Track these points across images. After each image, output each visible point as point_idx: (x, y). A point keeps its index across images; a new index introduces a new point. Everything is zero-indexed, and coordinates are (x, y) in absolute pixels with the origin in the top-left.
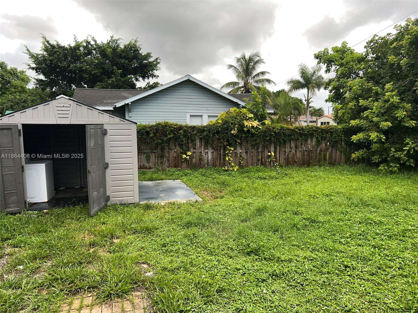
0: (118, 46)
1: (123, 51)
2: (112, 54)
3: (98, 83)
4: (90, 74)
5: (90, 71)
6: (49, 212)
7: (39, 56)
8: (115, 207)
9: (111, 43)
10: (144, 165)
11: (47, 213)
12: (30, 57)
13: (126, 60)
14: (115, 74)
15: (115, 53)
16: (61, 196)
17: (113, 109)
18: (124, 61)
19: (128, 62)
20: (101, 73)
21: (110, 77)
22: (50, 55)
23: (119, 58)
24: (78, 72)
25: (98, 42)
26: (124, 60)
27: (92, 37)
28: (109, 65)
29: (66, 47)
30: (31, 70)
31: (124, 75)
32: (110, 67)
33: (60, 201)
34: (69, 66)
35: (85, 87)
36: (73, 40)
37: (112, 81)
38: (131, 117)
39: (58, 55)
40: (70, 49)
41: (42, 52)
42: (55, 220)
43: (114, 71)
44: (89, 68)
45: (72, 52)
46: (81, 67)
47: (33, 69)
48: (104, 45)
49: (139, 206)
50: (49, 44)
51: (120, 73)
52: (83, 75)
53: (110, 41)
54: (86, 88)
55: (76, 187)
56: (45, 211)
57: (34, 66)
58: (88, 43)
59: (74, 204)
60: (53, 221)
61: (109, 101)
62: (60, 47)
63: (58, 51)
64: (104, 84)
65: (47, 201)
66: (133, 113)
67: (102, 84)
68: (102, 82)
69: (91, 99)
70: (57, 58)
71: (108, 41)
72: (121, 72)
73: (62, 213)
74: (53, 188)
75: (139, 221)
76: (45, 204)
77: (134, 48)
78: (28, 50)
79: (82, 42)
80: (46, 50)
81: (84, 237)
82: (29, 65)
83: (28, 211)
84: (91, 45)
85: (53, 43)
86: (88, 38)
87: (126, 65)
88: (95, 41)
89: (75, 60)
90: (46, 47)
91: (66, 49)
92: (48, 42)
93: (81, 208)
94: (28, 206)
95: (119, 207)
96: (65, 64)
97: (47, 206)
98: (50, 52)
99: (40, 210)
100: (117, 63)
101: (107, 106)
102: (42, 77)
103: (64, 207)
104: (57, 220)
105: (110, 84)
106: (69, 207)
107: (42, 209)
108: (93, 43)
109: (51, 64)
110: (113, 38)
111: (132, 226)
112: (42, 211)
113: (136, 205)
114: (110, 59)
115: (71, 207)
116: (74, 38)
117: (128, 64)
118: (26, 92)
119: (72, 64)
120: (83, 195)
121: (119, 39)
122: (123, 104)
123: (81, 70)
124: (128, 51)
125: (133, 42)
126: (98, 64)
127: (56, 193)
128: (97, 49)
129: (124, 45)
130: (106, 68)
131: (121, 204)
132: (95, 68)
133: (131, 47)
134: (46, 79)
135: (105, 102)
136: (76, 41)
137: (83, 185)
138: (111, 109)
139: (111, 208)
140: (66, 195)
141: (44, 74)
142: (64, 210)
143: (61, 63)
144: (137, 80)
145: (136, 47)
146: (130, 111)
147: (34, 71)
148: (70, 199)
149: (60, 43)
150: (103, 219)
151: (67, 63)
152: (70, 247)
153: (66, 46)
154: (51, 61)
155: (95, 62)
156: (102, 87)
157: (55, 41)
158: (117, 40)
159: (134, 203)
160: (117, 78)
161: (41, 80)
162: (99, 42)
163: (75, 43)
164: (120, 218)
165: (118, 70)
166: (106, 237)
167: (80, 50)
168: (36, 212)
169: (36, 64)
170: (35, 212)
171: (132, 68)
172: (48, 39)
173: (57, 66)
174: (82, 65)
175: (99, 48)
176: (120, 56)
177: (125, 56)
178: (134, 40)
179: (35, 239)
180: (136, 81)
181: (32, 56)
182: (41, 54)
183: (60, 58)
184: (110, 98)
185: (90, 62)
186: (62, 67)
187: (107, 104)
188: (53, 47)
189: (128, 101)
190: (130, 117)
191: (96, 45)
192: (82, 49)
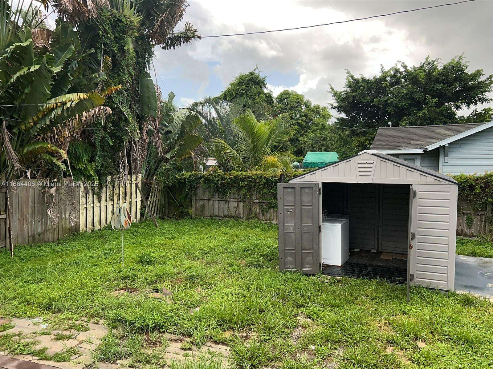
0: (435, 69)
1: (441, 74)
2: (426, 79)
3: (405, 117)
4: (396, 107)
5: (396, 104)
6: (343, 280)
7: (342, 94)
8: (419, 291)
9: (425, 66)
10: (462, 231)
11: (339, 281)
12: (333, 95)
13: (444, 85)
14: (427, 104)
15: (430, 78)
16: (355, 261)
17: (423, 152)
18: (442, 87)
19: (448, 86)
20: (409, 104)
21: (421, 109)
22: (353, 91)
23: (434, 84)
24: (382, 106)
25: (408, 68)
26: (442, 85)
27: (402, 62)
28: (421, 93)
29: (371, 80)
30: (333, 110)
31: (440, 104)
32: (421, 96)
33: (354, 267)
34: (372, 101)
35: (389, 126)
36: (380, 70)
37: (423, 114)
38: (447, 163)
39: (361, 90)
40: (375, 82)
41: (345, 89)
42: (348, 292)
43: (427, 101)
44: (395, 101)
45: (377, 84)
46: (386, 101)
47: (335, 108)
48: (417, 69)
49: (454, 297)
50: (353, 79)
51: (435, 103)
52: (387, 109)
53: (424, 64)
54: (391, 126)
55: (372, 251)
56: (338, 278)
57: (336, 104)
58: (397, 71)
59: (370, 276)
60: (346, 294)
61: (418, 142)
62: (364, 80)
63: (361, 86)
64: (412, 118)
65: (340, 265)
66: (450, 157)
67: (410, 118)
68: (411, 116)
69: (396, 140)
70: (360, 94)
71: (422, 64)
72: (437, 101)
73: (356, 285)
74: (347, 248)
75: (455, 322)
76: (338, 269)
77: (457, 67)
78: (332, 88)
79: (389, 70)
80: (350, 86)
81: (380, 327)
82: (332, 105)
83: (322, 274)
84: (401, 73)
85: (357, 76)
86: (397, 65)
87: (444, 90)
88: (405, 67)
89: (380, 93)
90: (350, 82)
91: (370, 82)
92: (352, 77)
93: (377, 282)
94: (323, 269)
95: (425, 293)
96: (368, 99)
97: (340, 272)
98: (353, 88)
99: (333, 276)
100: (432, 90)
101: (416, 148)
102: (343, 115)
103: (358, 277)
104: (350, 293)
105: (420, 118)
106: (364, 278)
107: (335, 275)
108: (402, 70)
109: (353, 100)
110: (429, 60)
111: (445, 329)
112: (335, 277)
113: (449, 294)
114: (423, 86)
115: (366, 280)
116: (381, 69)
117: (447, 90)
118: (326, 129)
119: (376, 98)
120: (379, 264)
121: (437, 59)
122: (438, 146)
123: (386, 104)
124: (448, 72)
125: (457, 59)
126: (406, 94)
127: (350, 256)
128: (407, 76)
129: (443, 66)
130: (417, 99)
131: (429, 289)
132: (402, 100)
133: (453, 67)
134: (347, 118)
135: (412, 143)
136: (382, 71)
137: (380, 250)
138: (421, 152)
139: (414, 291)
140: (361, 261)
141: (346, 113)
142: (358, 281)
143: (364, 98)
144: (458, 107)
145: (461, 65)
146: (446, 155)
147: (336, 110)
148: (365, 267)
149: (364, 76)
150: (404, 305)
151: (370, 98)
152: (363, 336)
153: (371, 78)
154: (354, 97)
155: (403, 93)
156: (409, 121)
157: (360, 75)
158: (435, 62)
159: (447, 291)
160: (430, 109)
161: (342, 119)
162: (410, 68)
163: (381, 73)
164: (427, 311)
165: (432, 98)
166: (408, 336)
167: (386, 81)
168: (330, 277)
169: (338, 102)
170: (328, 277)
171: (452, 94)
172: (352, 74)
173: (359, 102)
174: (386, 98)
175: (410, 75)
176: (437, 81)
177: (444, 80)
178: (459, 57)
179: (328, 313)
180: (457, 109)
181: (335, 94)
182: (344, 91)
183: (363, 94)
184: (421, 138)
185: (397, 93)
186: (364, 102)
187: (415, 146)
188: (357, 81)
189: (445, 142)
190: (445, 163)
191: (406, 72)
192: (388, 79)
